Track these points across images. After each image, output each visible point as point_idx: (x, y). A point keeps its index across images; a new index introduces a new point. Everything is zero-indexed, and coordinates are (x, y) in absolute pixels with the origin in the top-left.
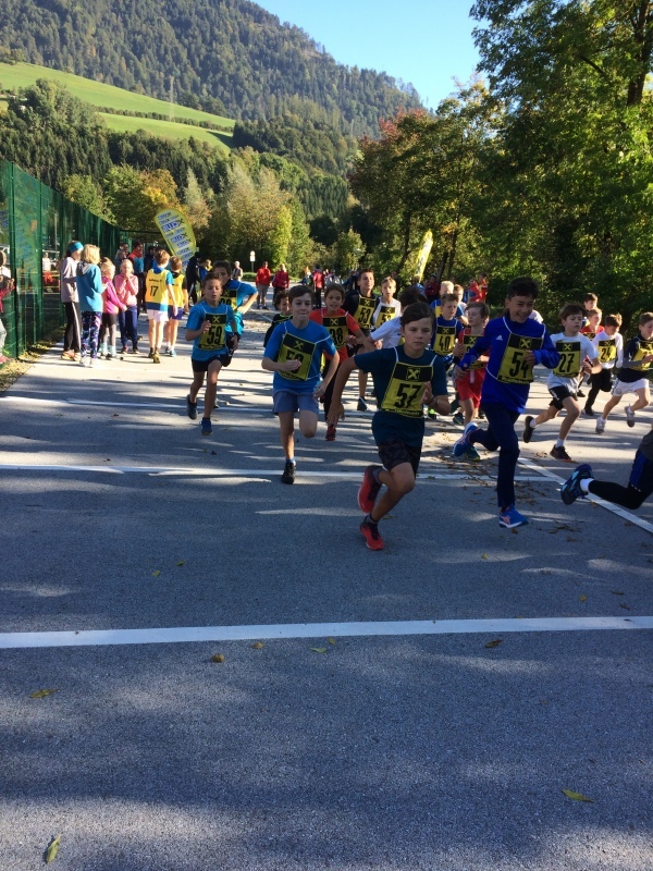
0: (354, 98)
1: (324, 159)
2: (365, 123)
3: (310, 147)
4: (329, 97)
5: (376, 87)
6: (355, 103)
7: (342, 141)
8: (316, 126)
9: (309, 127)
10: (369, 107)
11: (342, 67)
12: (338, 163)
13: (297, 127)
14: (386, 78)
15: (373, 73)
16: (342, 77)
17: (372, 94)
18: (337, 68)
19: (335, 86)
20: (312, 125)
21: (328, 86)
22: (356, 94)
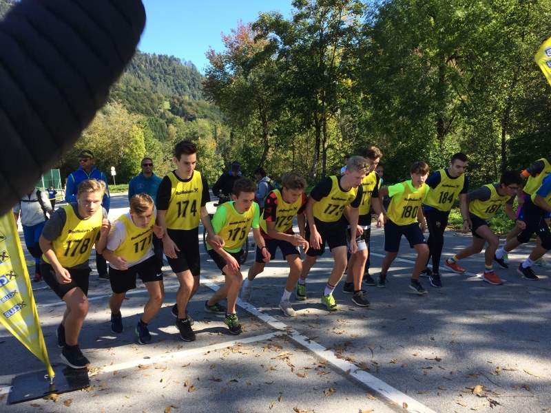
0: (156, 72)
1: (144, 108)
2: (166, 86)
4: (140, 73)
5: (169, 65)
6: (157, 75)
7: (154, 96)
8: (135, 89)
11: (146, 54)
14: (175, 59)
15: (166, 57)
16: (146, 60)
18: (142, 55)
19: (143, 66)
21: (138, 66)
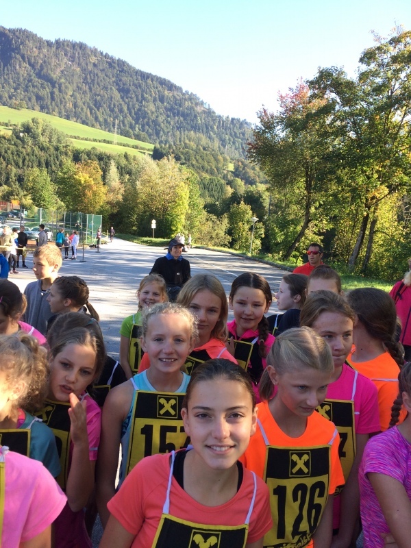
0: (227, 134)
1: (209, 168)
2: (233, 148)
3: (200, 160)
4: (212, 133)
5: (240, 128)
6: (227, 137)
7: (220, 157)
8: (204, 149)
9: (200, 150)
10: (236, 139)
11: (220, 116)
12: (218, 170)
13: (192, 150)
14: (246, 123)
15: (238, 120)
16: (219, 122)
17: (238, 132)
18: (217, 117)
19: (215, 127)
20: (201, 148)
21: (211, 127)
22: (228, 132)
